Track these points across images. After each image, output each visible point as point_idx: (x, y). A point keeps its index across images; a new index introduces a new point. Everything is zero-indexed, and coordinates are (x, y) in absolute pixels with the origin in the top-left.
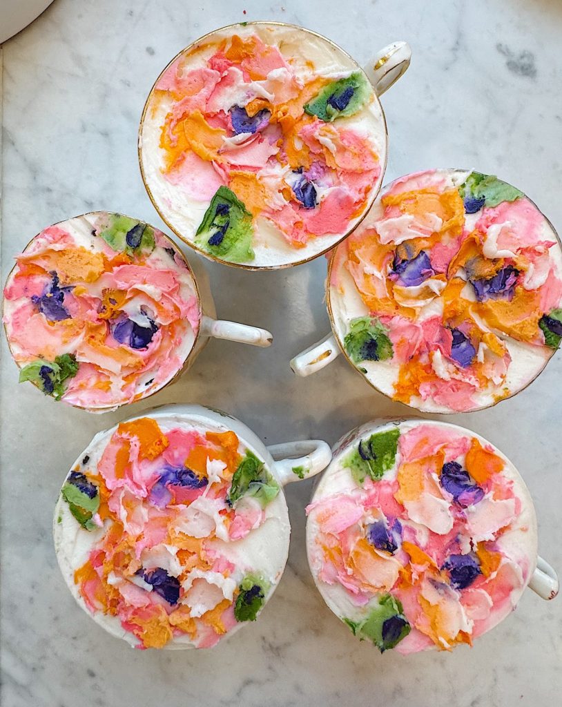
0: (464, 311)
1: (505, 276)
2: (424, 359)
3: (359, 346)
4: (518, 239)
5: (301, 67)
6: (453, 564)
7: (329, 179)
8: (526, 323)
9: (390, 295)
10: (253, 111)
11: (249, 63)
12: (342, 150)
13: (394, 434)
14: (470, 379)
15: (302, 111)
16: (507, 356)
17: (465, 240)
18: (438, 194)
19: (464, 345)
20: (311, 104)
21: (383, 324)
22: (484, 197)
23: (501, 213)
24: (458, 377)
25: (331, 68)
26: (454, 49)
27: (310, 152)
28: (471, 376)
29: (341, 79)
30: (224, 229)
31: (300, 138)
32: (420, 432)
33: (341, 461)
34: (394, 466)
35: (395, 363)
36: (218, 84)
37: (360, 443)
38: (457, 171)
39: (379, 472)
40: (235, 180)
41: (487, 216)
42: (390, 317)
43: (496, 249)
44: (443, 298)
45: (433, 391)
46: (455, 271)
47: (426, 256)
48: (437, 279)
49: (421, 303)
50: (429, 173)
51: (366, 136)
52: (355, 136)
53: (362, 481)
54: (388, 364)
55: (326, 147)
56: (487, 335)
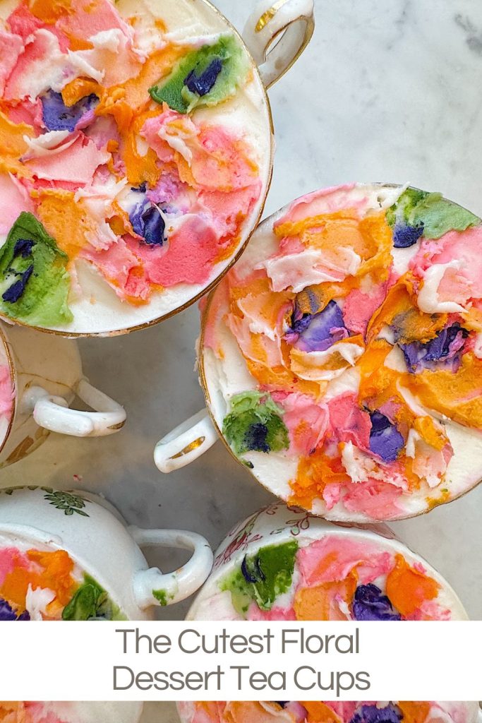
0: (390, 387)
1: (449, 337)
2: (331, 452)
3: (243, 431)
4: (469, 286)
5: (148, 30)
6: (365, 718)
7: (185, 200)
8: (476, 404)
9: (286, 363)
10: (71, 96)
11: (67, 22)
12: (202, 156)
13: (290, 547)
14: (395, 479)
15: (146, 97)
16: (448, 447)
17: (393, 287)
18: (357, 220)
19: (388, 432)
20: (160, 86)
21: (276, 402)
22: (422, 224)
23: (446, 248)
24: (378, 476)
25: (189, 28)
26: (400, 22)
27: (158, 161)
28: (397, 475)
29: (203, 47)
30: (26, 278)
31: (143, 138)
32: (326, 546)
33: (217, 582)
34: (291, 589)
35: (292, 455)
36: (22, 57)
37: (245, 559)
38: (385, 186)
39: (268, 596)
40: (45, 202)
41: (426, 252)
42: (284, 393)
43: (436, 301)
44: (359, 368)
45: (344, 493)
46: (377, 331)
47: (338, 309)
48: (350, 342)
49: (328, 375)
50: (345, 189)
51: (239, 136)
52: (223, 135)
53: (245, 609)
54: (282, 456)
55: (179, 153)
56: (421, 421)
